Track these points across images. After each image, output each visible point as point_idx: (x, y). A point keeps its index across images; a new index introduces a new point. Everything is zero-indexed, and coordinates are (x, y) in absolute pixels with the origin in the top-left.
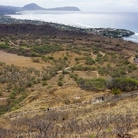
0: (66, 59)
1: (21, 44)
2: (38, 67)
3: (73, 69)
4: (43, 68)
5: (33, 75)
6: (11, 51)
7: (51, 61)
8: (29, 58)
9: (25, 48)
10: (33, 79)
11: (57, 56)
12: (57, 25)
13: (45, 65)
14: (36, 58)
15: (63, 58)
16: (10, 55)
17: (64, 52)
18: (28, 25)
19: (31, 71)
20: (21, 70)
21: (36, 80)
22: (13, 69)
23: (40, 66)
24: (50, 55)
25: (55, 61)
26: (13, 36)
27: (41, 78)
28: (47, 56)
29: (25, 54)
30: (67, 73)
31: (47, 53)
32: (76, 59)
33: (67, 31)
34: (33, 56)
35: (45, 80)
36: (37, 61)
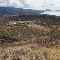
0: (57, 28)
3: (59, 31)
5: (44, 32)
7: (51, 28)
9: (43, 23)
10: (44, 33)
12: (56, 16)
13: (49, 29)
15: (56, 27)
16: (38, 25)
17: (57, 25)
18: (45, 16)
19: (43, 31)
20: (40, 30)
24: (51, 26)
25: (53, 28)
26: (40, 19)
29: (43, 25)
31: (50, 25)
35: (48, 34)
36: (46, 28)
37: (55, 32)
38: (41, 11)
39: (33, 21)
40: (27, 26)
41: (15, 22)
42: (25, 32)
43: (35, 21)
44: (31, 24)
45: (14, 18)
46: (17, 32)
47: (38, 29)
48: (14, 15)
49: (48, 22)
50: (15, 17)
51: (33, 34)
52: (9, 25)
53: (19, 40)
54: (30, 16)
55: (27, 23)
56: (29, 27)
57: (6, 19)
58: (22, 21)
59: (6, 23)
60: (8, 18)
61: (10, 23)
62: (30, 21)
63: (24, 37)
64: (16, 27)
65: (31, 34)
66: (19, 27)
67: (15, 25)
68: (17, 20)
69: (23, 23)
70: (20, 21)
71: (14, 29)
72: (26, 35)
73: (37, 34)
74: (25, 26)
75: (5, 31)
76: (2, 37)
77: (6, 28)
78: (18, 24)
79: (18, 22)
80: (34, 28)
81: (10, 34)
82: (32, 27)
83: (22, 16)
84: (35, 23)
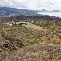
0: (54, 28)
1: (40, 22)
2: (45, 30)
3: (57, 32)
4: (47, 31)
5: (43, 33)
7: (49, 29)
8: (42, 27)
9: (41, 24)
11: (51, 27)
12: (52, 16)
13: (47, 30)
16: (36, 26)
17: (54, 26)
18: (42, 16)
19: (42, 31)
20: (39, 31)
22: (36, 31)
23: (46, 30)
25: (51, 29)
26: (37, 20)
27: (45, 34)
28: (48, 27)
29: (41, 26)
30: (54, 33)
32: (58, 29)
33: (55, 19)
34: (43, 26)
35: (47, 35)
37: (53, 33)
39: (31, 21)
40: (25, 27)
41: (13, 23)
42: (25, 32)
44: (28, 25)
45: (11, 19)
46: (17, 33)
47: (36, 30)
49: (45, 23)
52: (7, 26)
55: (25, 24)
56: (28, 28)
57: (4, 20)
58: (20, 21)
59: (4, 24)
60: (6, 18)
61: (7, 24)
62: (28, 21)
64: (15, 27)
66: (17, 28)
67: (13, 26)
68: (15, 21)
69: (21, 24)
70: (18, 21)
71: (13, 29)
73: (37, 35)
74: (23, 26)
77: (4, 29)
78: (16, 25)
79: (16, 23)
80: (33, 29)
82: (30, 28)
83: (19, 17)
84: (33, 23)
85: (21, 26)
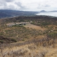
0: (52, 27)
1: (38, 22)
2: (42, 30)
3: (54, 31)
4: (44, 30)
6: (35, 25)
7: (47, 28)
8: (40, 27)
9: (39, 24)
10: (40, 33)
11: (49, 26)
12: (51, 16)
14: (42, 27)
17: (52, 25)
19: (40, 31)
20: (37, 30)
21: (41, 34)
22: (34, 30)
24: (47, 26)
25: (49, 28)
26: (36, 20)
31: (46, 25)
34: (42, 26)
35: (44, 34)
36: (42, 28)
37: (51, 32)
38: (37, 13)
39: (30, 21)
40: (24, 27)
41: (13, 24)
42: (22, 32)
43: (31, 22)
44: (27, 25)
45: (11, 20)
46: (15, 33)
48: (11, 17)
49: (43, 22)
50: (12, 18)
51: (30, 34)
52: (7, 27)
53: (17, 41)
54: (27, 17)
55: (24, 24)
56: (26, 27)
57: (4, 21)
59: (4, 25)
60: (6, 20)
62: (27, 22)
63: (22, 38)
64: (14, 28)
65: (28, 34)
68: (15, 22)
70: (18, 22)
71: (12, 30)
72: (23, 35)
73: (34, 34)
74: (22, 27)
75: (4, 33)
76: (1, 38)
77: (4, 30)
80: (31, 28)
81: (8, 35)
82: (28, 28)
83: (19, 18)
84: (31, 23)
85: (20, 27)
